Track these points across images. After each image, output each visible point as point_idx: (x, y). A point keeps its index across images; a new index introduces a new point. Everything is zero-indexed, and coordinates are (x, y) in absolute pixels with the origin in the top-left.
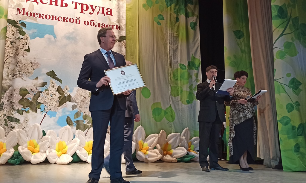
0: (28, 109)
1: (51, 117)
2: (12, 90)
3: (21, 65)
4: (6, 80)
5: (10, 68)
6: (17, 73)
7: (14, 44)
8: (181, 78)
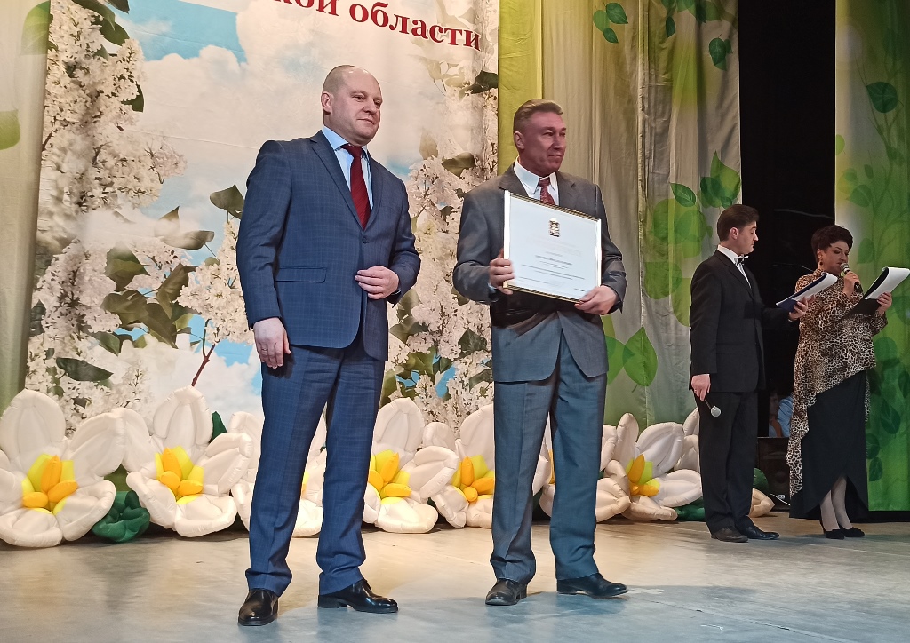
0: (142, 333)
1: (229, 363)
2: (76, 257)
3: (111, 162)
4: (51, 214)
5: (65, 168)
6: (97, 192)
7: (79, 74)
8: (678, 235)
